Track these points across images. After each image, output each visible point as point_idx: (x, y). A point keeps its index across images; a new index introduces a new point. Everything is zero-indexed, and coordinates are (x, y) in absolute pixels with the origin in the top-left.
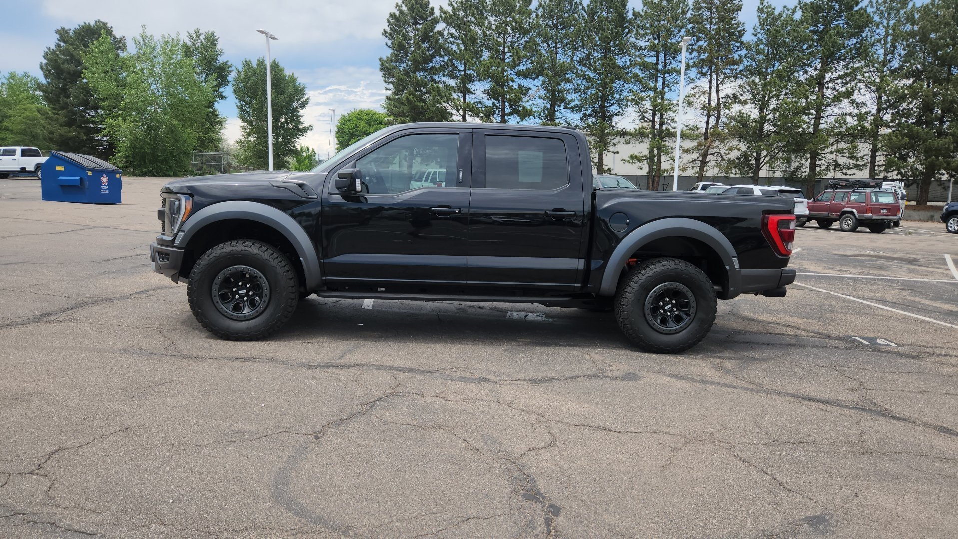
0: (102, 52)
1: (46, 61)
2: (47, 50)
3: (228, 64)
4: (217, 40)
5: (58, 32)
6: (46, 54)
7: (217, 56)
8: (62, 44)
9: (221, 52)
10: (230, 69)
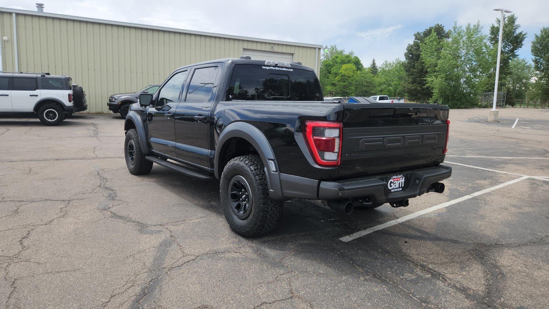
0: (431, 41)
1: (407, 51)
2: (408, 46)
3: (522, 33)
4: (515, 19)
5: (415, 35)
6: (408, 47)
7: (515, 29)
8: (416, 41)
9: (518, 26)
10: (525, 36)
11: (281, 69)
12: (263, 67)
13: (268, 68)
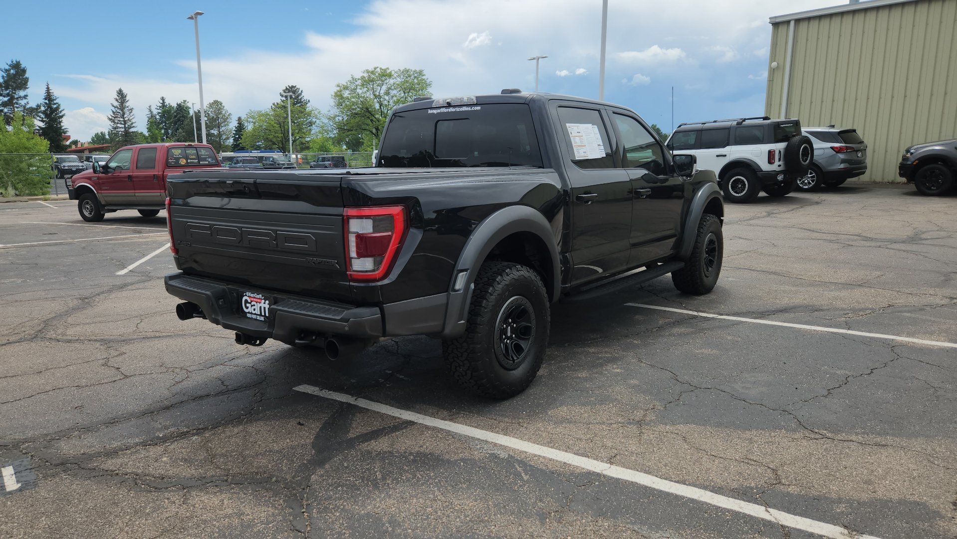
11: (458, 109)
12: (430, 111)
13: (435, 111)
